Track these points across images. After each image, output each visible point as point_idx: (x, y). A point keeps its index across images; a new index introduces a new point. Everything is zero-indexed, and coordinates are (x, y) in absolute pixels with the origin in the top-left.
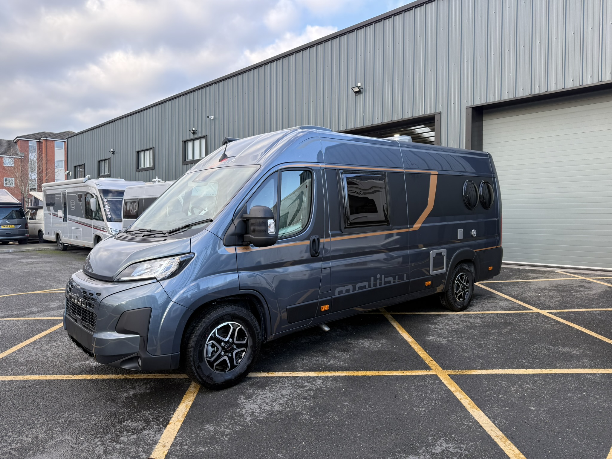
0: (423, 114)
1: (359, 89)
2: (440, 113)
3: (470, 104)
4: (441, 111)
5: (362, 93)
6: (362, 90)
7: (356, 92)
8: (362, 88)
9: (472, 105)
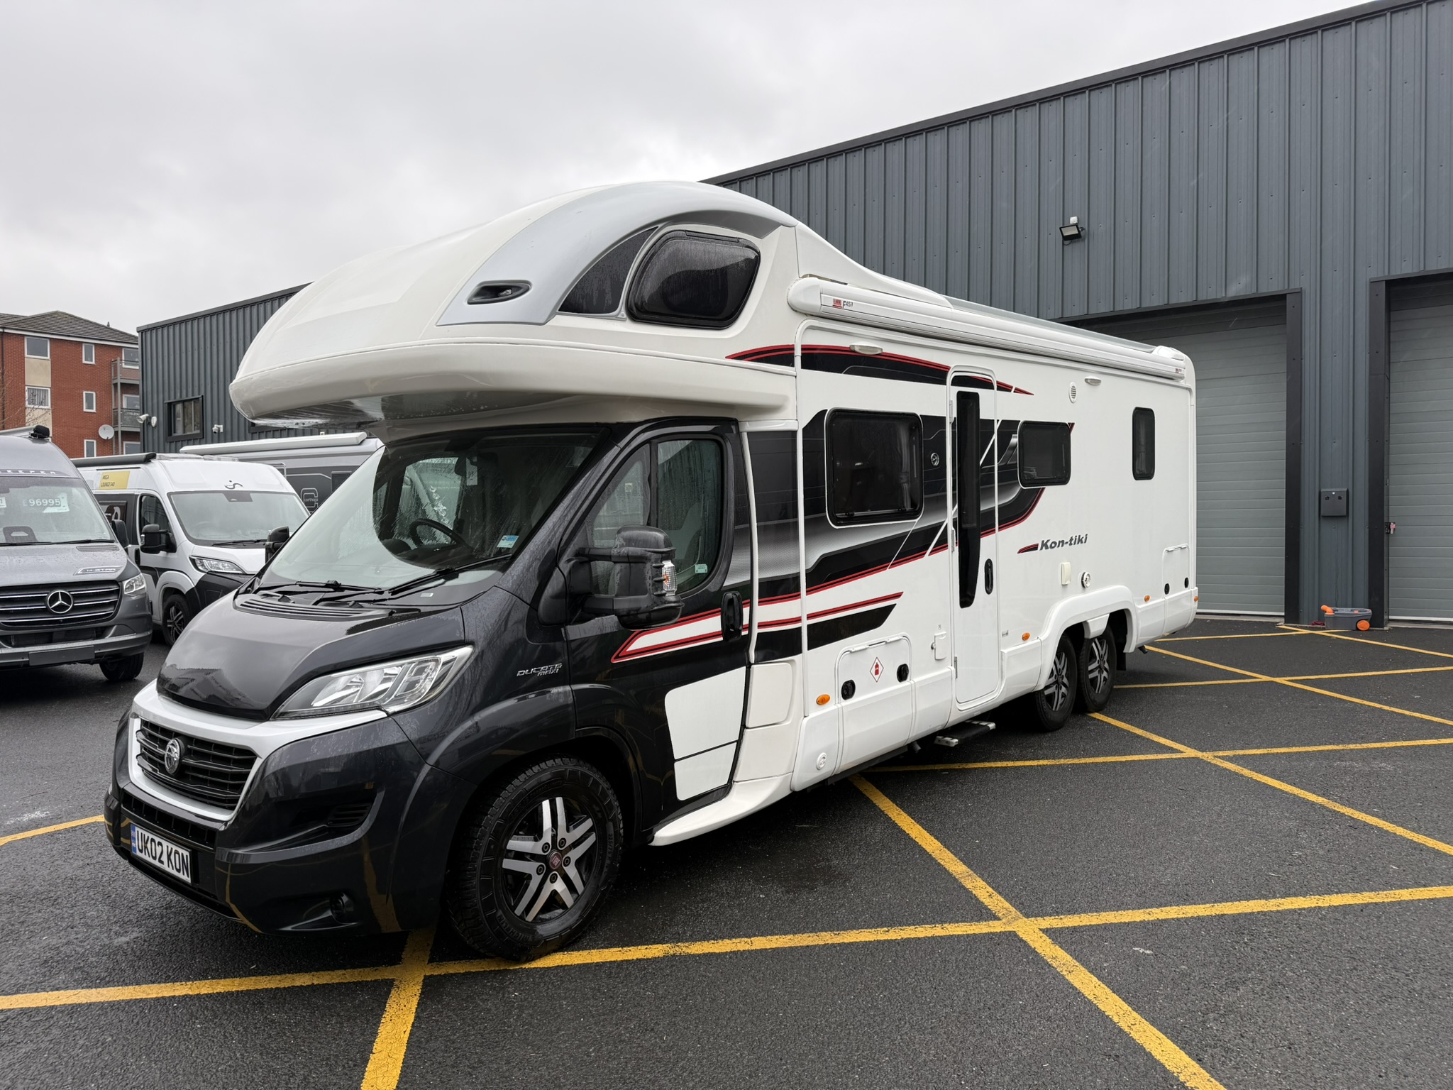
0: (1254, 292)
1: (1078, 230)
2: (1299, 293)
3: (1381, 273)
4: (1303, 287)
5: (1084, 240)
6: (1082, 233)
7: (1065, 238)
8: (1083, 229)
9: (1386, 274)
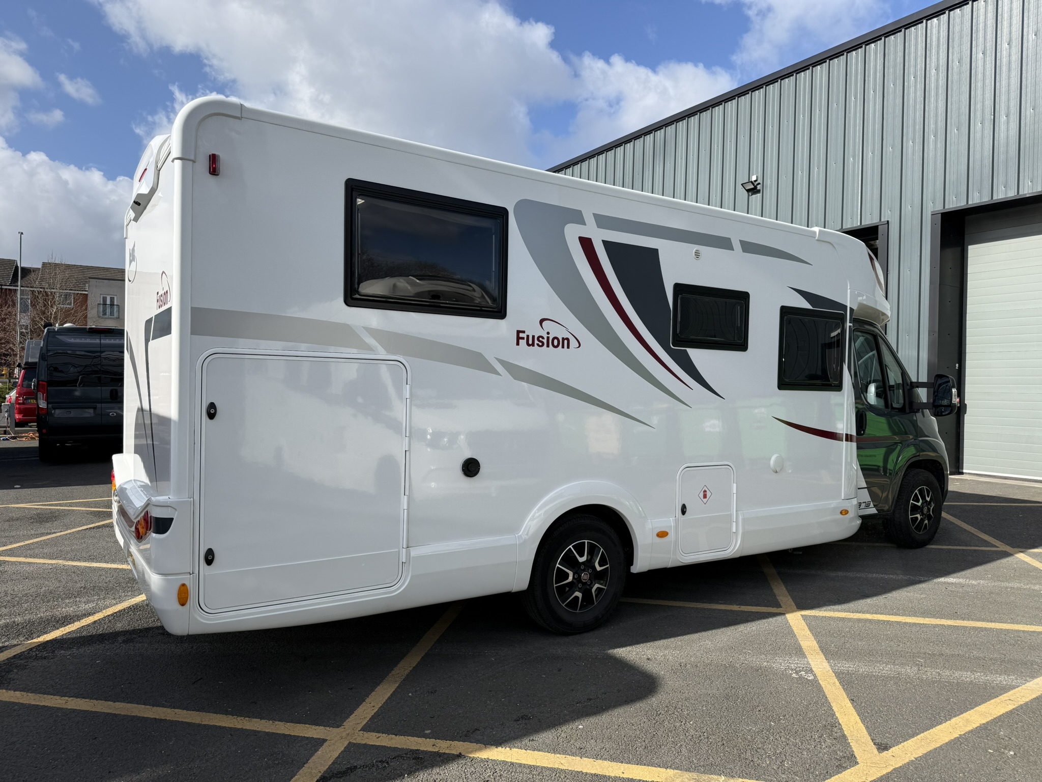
0: (859, 224)
1: (753, 184)
2: (887, 223)
3: (939, 208)
4: (890, 220)
5: (759, 192)
6: (759, 187)
7: (748, 191)
8: (759, 184)
9: (942, 208)
